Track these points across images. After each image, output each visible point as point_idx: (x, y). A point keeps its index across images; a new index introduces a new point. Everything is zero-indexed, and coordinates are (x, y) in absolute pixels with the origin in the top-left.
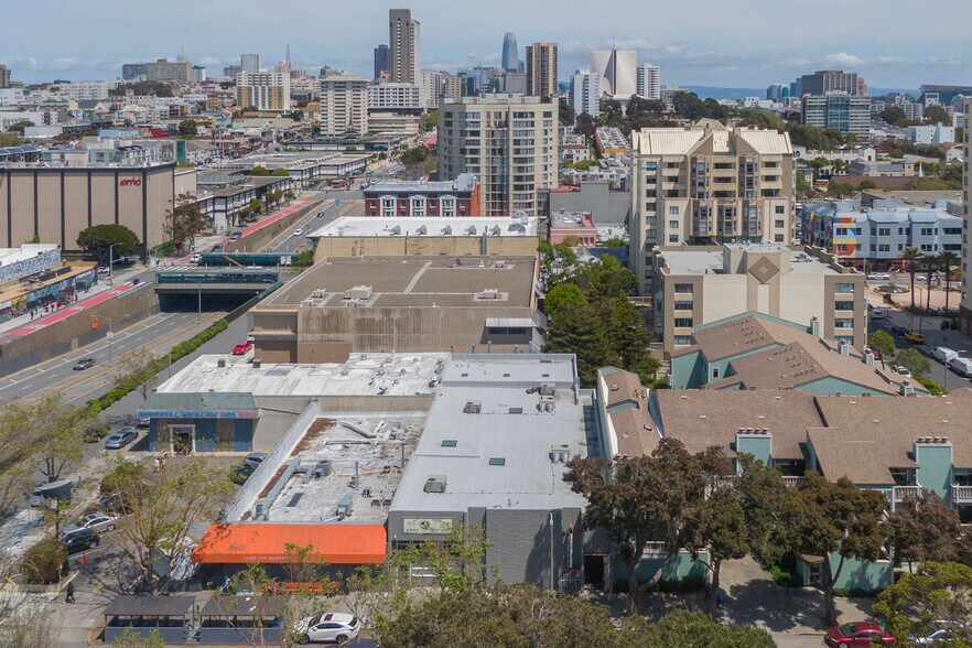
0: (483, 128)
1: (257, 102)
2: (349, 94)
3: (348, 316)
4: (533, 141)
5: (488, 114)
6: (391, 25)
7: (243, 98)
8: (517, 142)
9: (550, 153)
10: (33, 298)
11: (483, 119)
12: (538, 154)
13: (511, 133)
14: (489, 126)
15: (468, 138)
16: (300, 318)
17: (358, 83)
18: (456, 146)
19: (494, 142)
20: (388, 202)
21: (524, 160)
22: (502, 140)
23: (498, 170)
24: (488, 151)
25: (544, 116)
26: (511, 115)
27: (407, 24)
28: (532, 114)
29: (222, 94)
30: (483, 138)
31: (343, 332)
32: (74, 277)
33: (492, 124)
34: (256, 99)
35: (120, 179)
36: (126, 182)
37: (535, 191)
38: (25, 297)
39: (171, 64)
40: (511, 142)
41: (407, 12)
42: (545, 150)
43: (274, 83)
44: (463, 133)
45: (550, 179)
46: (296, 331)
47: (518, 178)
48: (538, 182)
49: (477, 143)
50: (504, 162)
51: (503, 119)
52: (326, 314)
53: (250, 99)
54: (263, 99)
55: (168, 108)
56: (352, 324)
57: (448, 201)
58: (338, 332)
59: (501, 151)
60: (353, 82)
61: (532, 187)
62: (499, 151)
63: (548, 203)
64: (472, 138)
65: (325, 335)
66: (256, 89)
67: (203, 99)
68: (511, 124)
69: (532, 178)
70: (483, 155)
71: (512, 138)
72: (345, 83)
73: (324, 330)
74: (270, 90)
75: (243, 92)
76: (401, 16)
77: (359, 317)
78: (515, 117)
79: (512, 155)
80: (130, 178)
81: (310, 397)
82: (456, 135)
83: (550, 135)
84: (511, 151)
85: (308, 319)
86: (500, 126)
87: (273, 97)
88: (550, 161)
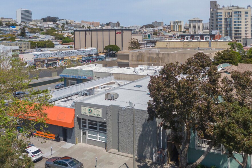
0: (223, 17)
1: (175, 29)
2: (197, 24)
3: (145, 56)
4: (241, 21)
5: (226, 13)
6: (211, 5)
7: (171, 28)
8: (235, 22)
9: (247, 26)
10: (84, 59)
11: (223, 14)
12: (243, 26)
13: (233, 19)
14: (226, 17)
15: (218, 21)
16: (130, 56)
17: (199, 20)
18: (215, 24)
19: (227, 22)
20: (188, 38)
21: (238, 28)
22: (230, 22)
23: (229, 32)
24: (225, 25)
25: (245, 13)
26: (233, 13)
27: (215, 5)
28: (241, 12)
29: (167, 28)
30: (223, 21)
31: (143, 61)
32: (98, 56)
33: (227, 16)
34: (175, 28)
35: (116, 32)
36: (118, 33)
37: (242, 39)
38: (81, 58)
39: (158, 23)
40: (233, 22)
41: (215, 2)
42: (246, 25)
43: (179, 24)
44: (217, 20)
45: (247, 35)
46: (129, 61)
47: (236, 34)
48: (243, 36)
49: (221, 22)
50: (231, 28)
51: (231, 15)
52: (138, 54)
53: (173, 28)
54: (177, 28)
55: (152, 30)
56: (146, 58)
57: (207, 38)
58: (142, 61)
59: (230, 25)
60: (198, 20)
61: (241, 37)
62: (229, 25)
63: (246, 43)
64: (220, 21)
65: (138, 62)
66: (175, 26)
67: (161, 29)
68: (233, 16)
69: (241, 34)
70: (223, 26)
71: (233, 20)
72: (195, 21)
73: (137, 61)
74: (178, 26)
75: (171, 26)
76: (214, 3)
77: (148, 56)
78: (234, 13)
79: (233, 26)
80: (119, 32)
81: (111, 73)
82: (215, 20)
83: (247, 20)
84: (233, 25)
85: (132, 56)
86: (230, 17)
87: (179, 28)
88: (247, 29)
